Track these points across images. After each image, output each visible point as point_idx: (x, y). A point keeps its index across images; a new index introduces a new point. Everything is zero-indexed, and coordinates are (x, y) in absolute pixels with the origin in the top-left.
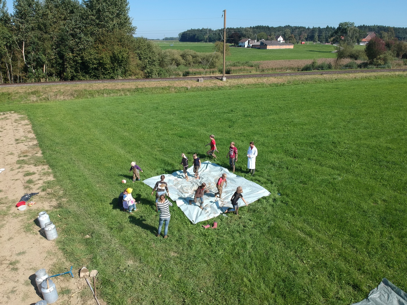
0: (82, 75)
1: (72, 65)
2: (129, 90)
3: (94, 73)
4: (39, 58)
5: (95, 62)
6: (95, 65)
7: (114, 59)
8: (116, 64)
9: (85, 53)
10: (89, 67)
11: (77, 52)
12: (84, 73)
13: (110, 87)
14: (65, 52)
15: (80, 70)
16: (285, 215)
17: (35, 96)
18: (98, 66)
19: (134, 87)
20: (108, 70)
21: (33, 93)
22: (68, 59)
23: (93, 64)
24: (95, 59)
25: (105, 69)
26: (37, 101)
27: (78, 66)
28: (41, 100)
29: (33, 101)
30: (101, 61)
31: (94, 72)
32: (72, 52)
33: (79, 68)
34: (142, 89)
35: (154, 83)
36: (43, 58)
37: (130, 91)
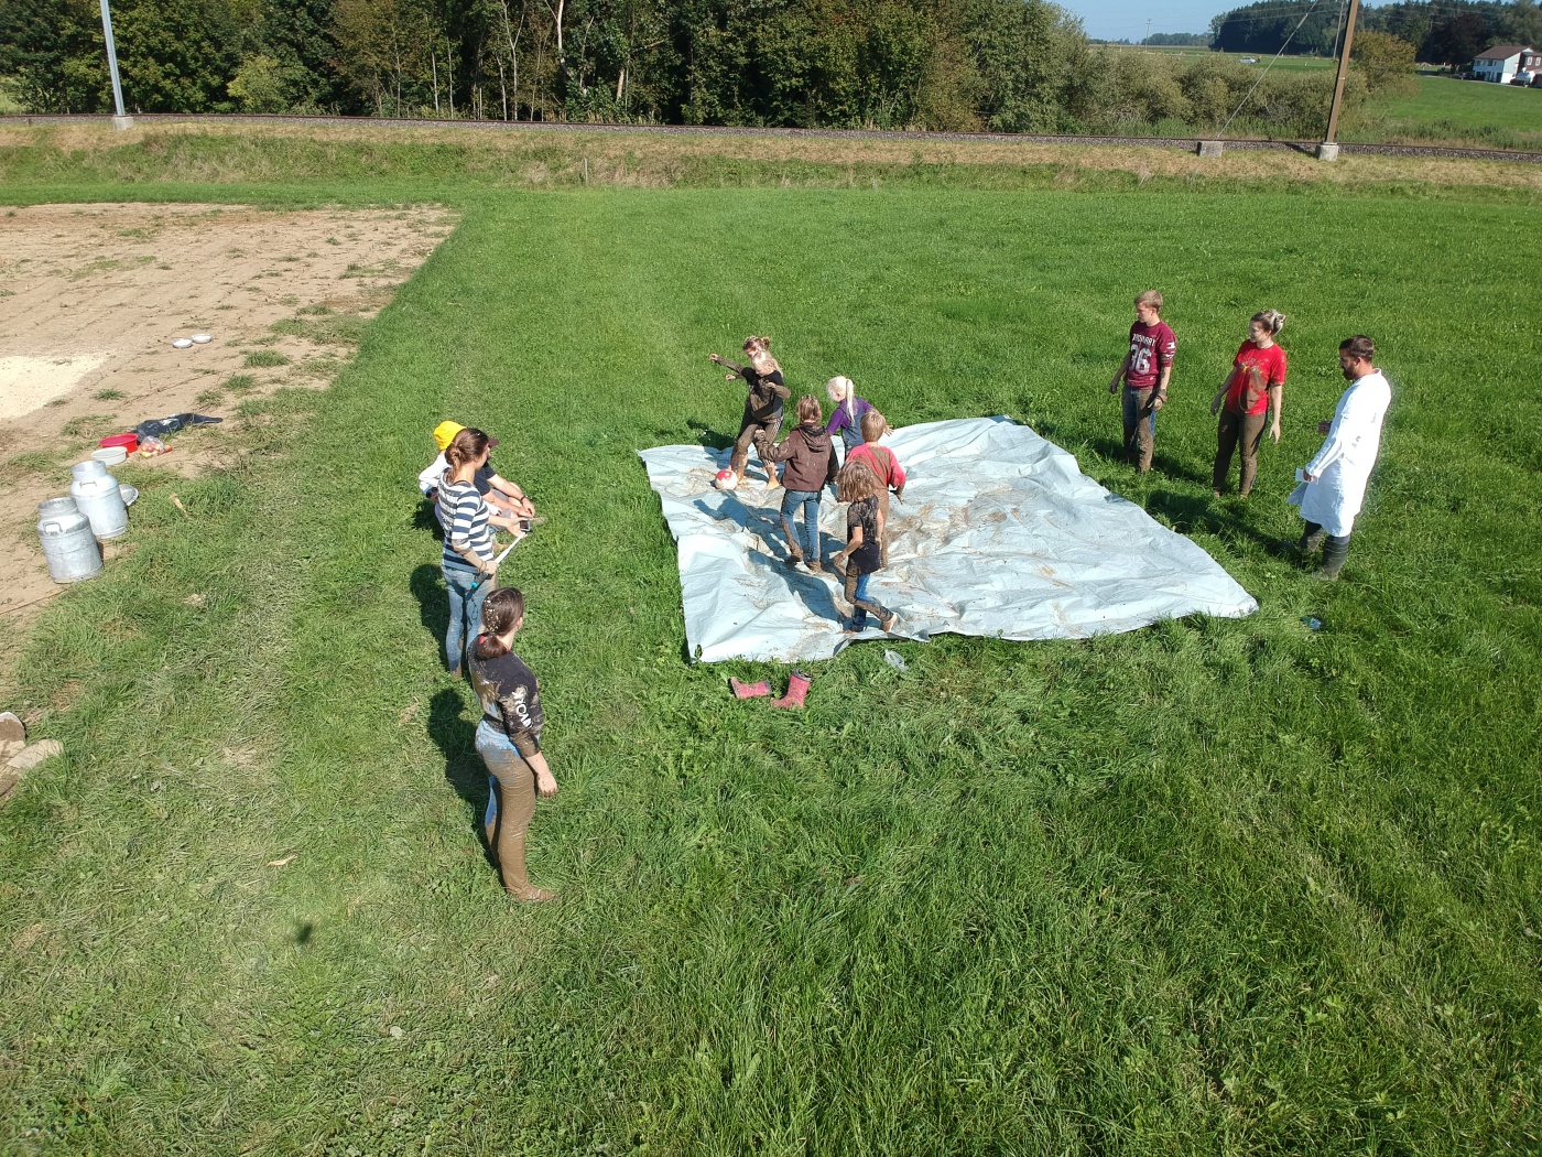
0: (742, 118)
1: (713, 74)
2: (882, 171)
3: (787, 114)
4: (607, 42)
5: (796, 65)
6: (794, 81)
7: (873, 56)
8: (873, 79)
9: (763, 30)
10: (772, 84)
11: (739, 24)
12: (753, 108)
13: (814, 156)
14: (697, 23)
15: (741, 96)
16: (1273, 738)
17: (543, 166)
18: (805, 86)
19: (905, 160)
20: (842, 104)
21: (539, 155)
22: (701, 51)
23: (789, 74)
24: (799, 53)
25: (831, 97)
26: (543, 184)
27: (734, 78)
28: (559, 181)
29: (531, 181)
30: (819, 64)
31: (790, 109)
32: (721, 25)
33: (736, 89)
34: (935, 169)
35: (994, 147)
36: (622, 43)
37: (887, 172)
